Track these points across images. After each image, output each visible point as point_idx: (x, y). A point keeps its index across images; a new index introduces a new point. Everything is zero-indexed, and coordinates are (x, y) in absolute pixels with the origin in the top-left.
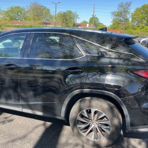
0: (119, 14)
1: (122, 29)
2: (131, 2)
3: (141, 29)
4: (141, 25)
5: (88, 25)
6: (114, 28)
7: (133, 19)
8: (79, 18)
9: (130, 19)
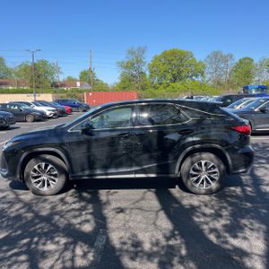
0: (130, 65)
1: (137, 88)
2: (146, 47)
3: (165, 88)
4: (164, 81)
5: (78, 84)
6: (124, 88)
7: (151, 72)
8: (61, 73)
9: (148, 73)
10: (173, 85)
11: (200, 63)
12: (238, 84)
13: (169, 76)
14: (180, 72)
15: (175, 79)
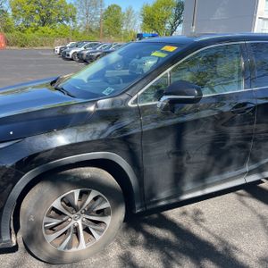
3: (33, 32)
4: (31, 24)
7: (14, 11)
10: (43, 28)
11: (71, 6)
12: (109, 33)
13: (37, 18)
14: (49, 14)
15: (44, 22)
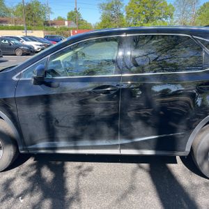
0: (110, 7)
5: (66, 23)
8: (52, 13)
9: (125, 14)
